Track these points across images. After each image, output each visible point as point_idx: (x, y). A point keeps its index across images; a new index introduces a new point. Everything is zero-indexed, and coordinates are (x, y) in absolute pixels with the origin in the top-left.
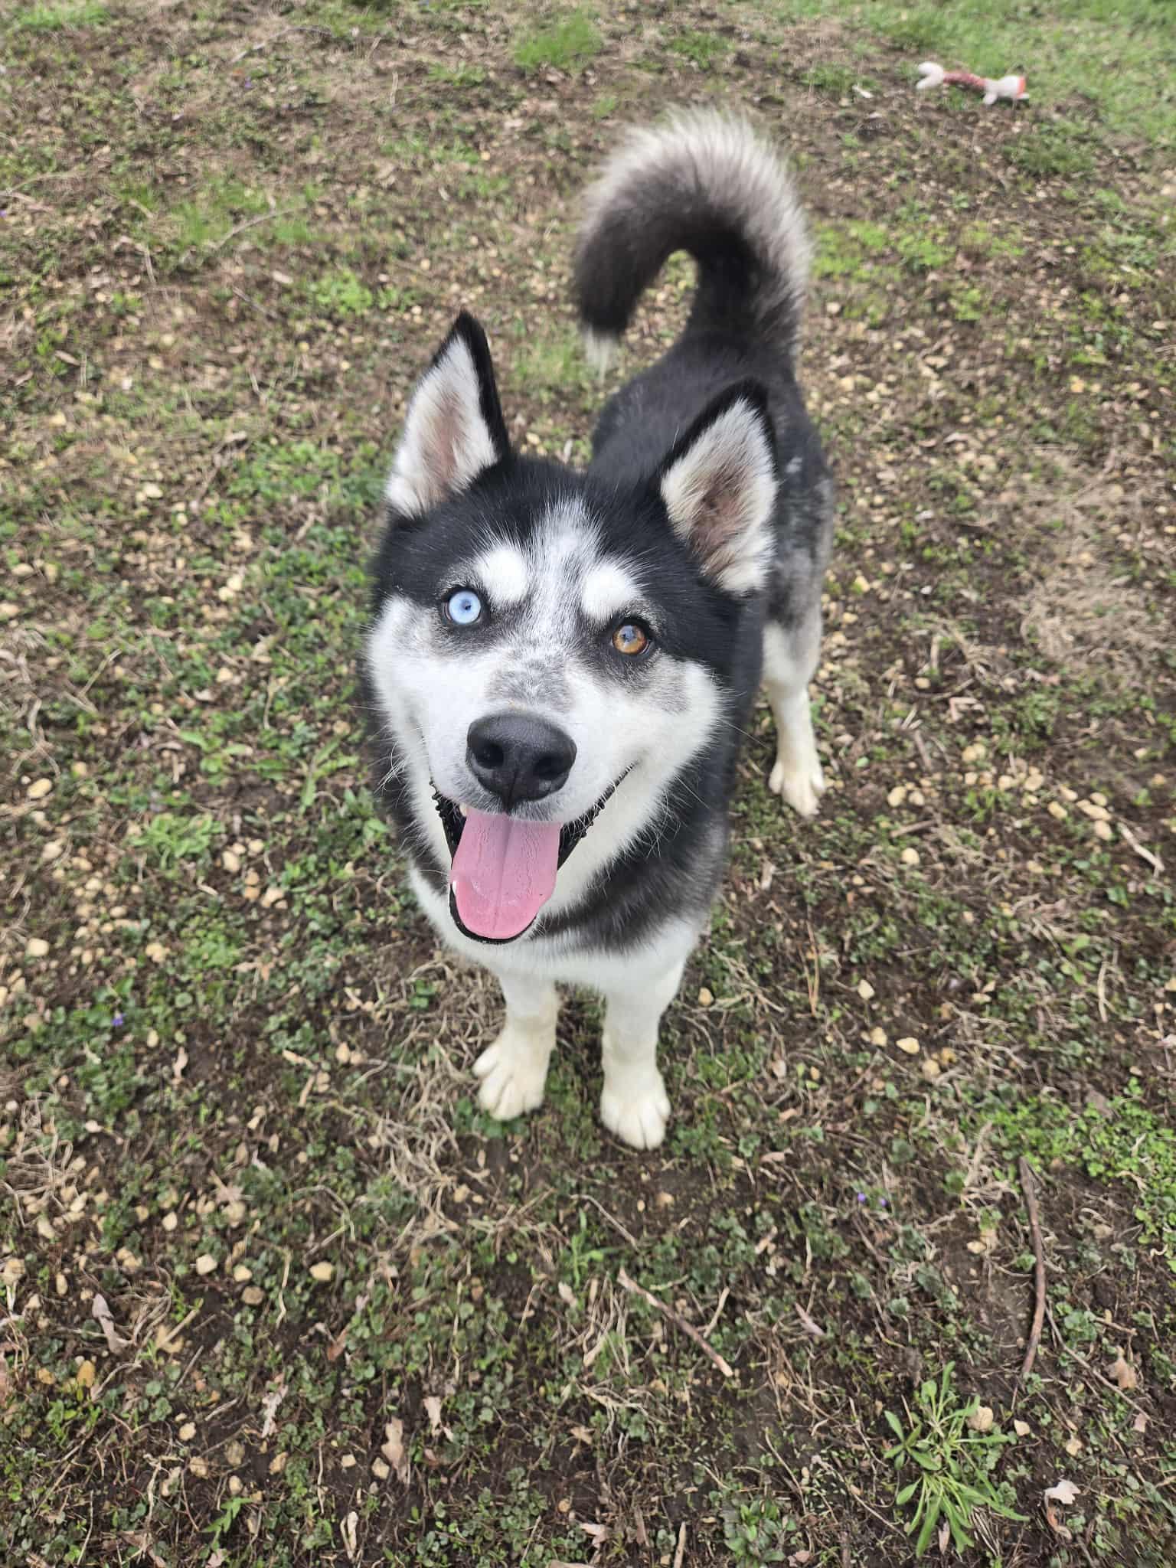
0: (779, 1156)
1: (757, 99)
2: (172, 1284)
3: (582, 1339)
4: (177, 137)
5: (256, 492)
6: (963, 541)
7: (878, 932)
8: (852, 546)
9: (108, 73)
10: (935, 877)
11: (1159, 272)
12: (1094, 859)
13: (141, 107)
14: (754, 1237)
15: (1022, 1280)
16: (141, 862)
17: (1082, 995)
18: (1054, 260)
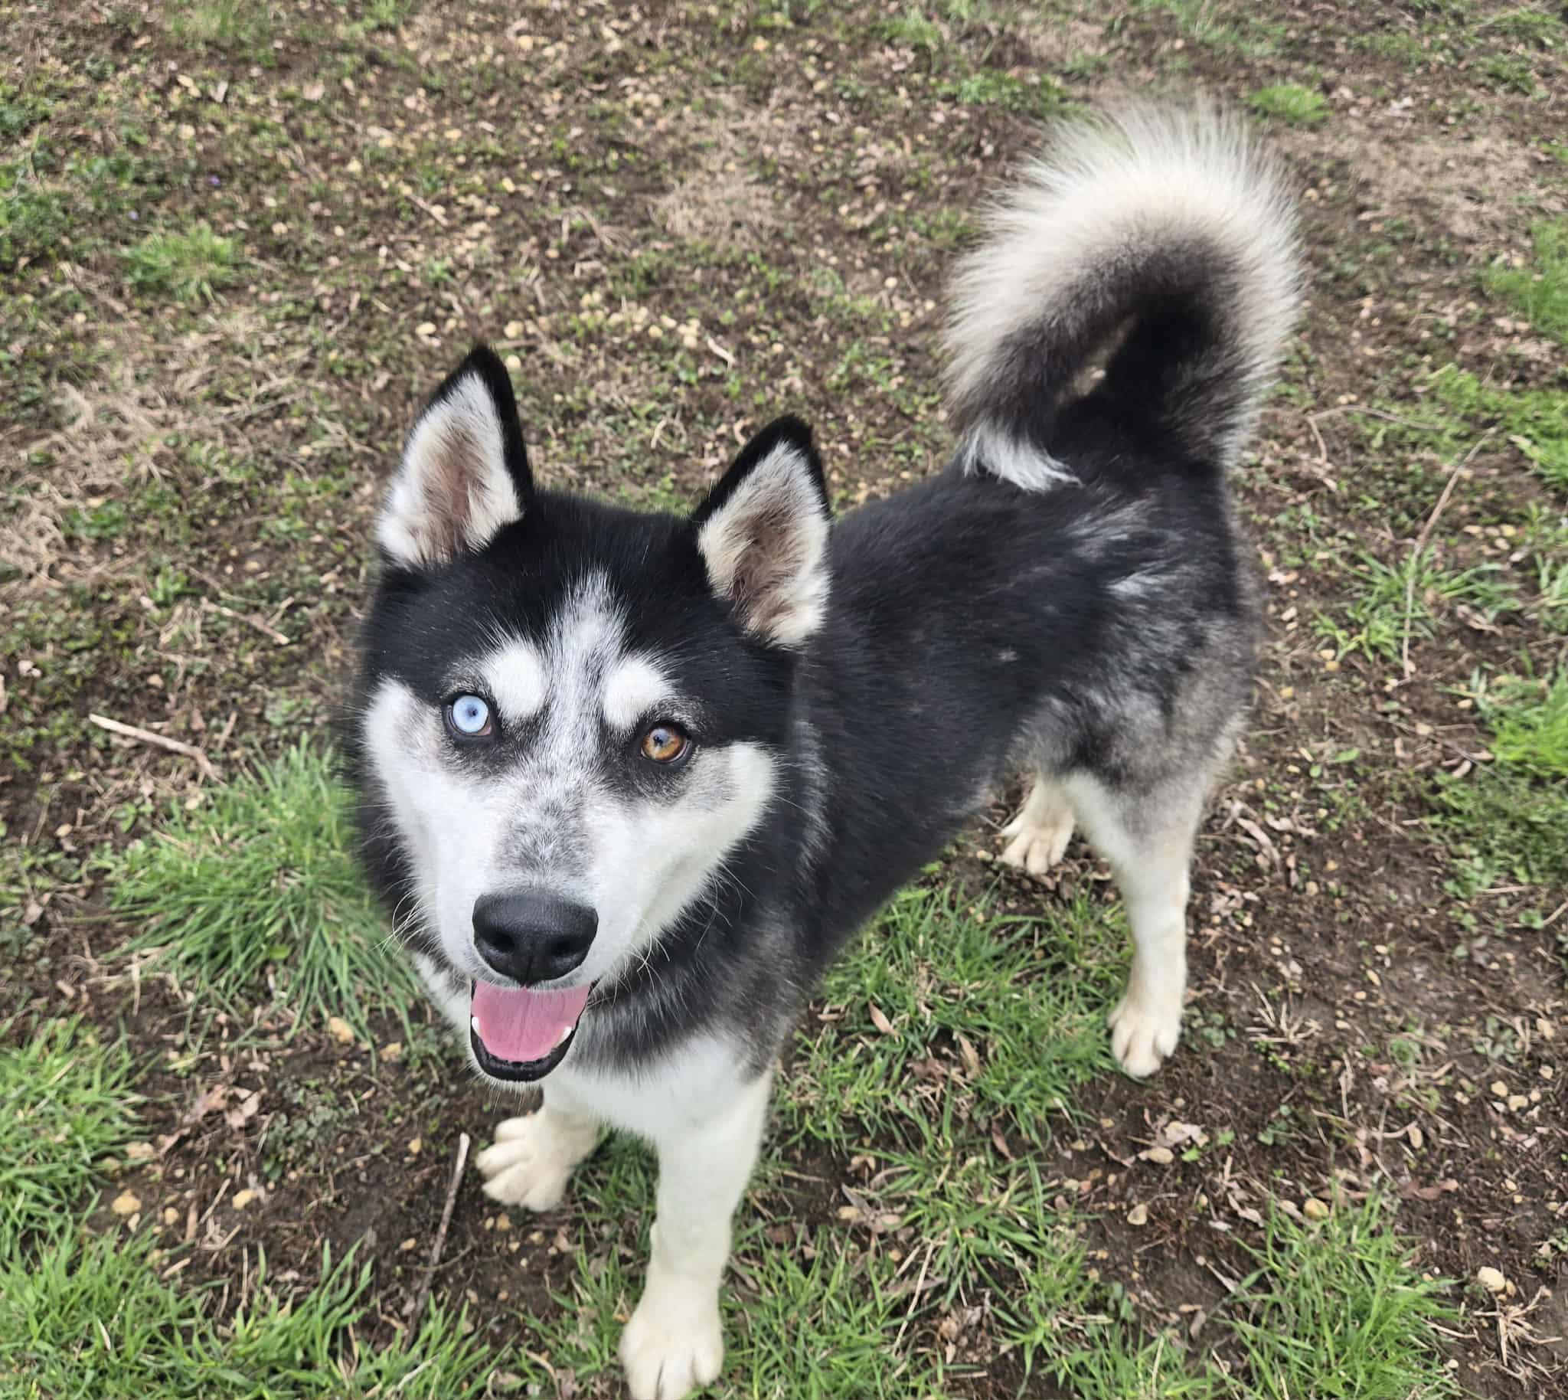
6: (614, 155)
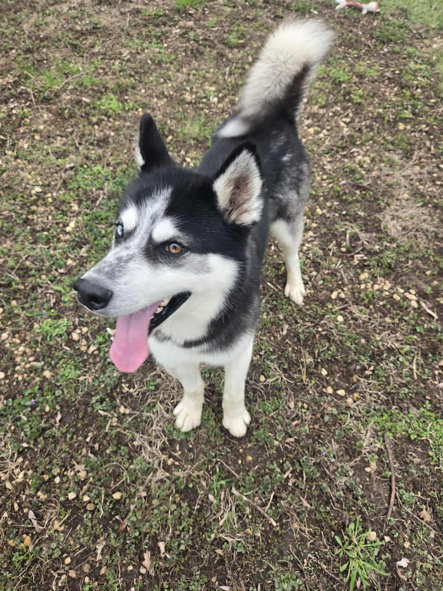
0: (292, 440)
1: (273, 16)
2: (59, 504)
3: (218, 515)
4: (42, 44)
5: (79, 187)
6: (358, 192)
7: (328, 349)
8: (315, 196)
9: (13, 20)
10: (350, 326)
11: (432, 79)
12: (411, 316)
13: (27, 32)
14: (283, 472)
15: (386, 481)
16: (39, 339)
17: (407, 369)
18: (391, 76)
